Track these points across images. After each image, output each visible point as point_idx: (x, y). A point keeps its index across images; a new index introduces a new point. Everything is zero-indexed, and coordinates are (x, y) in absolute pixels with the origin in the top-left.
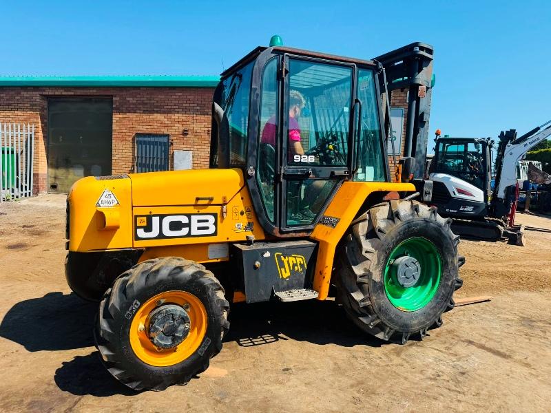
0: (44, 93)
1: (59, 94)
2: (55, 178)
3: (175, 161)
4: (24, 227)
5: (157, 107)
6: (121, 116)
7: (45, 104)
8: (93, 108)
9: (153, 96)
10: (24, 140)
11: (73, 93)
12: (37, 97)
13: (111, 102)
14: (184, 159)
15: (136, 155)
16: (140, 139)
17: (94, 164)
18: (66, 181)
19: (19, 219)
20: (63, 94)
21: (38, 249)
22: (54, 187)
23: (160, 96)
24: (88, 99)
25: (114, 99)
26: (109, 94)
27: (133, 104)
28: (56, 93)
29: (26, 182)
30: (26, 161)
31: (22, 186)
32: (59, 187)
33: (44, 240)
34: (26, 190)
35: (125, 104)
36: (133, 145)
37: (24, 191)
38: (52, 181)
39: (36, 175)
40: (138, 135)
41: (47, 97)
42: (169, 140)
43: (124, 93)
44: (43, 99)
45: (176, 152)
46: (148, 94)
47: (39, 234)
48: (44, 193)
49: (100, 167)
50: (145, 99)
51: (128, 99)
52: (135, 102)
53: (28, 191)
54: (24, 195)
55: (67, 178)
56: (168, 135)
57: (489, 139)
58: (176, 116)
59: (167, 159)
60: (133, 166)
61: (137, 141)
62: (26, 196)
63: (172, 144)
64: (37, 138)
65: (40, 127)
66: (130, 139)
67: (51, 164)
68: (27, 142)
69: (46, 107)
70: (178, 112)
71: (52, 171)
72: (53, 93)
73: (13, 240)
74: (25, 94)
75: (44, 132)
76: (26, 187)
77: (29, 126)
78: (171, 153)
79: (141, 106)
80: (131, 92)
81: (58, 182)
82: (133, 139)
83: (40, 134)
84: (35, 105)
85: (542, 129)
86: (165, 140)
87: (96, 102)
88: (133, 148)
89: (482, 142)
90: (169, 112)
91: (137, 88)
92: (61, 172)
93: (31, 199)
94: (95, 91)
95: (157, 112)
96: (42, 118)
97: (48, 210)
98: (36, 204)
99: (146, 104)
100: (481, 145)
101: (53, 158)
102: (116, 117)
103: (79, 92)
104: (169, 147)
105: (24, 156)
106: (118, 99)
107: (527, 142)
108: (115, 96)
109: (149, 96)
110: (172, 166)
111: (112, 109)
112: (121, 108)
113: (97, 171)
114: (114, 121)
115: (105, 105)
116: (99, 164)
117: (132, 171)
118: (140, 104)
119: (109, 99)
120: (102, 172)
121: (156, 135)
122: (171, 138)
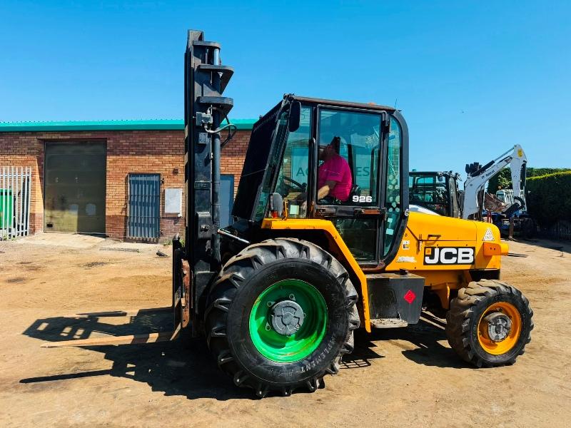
0: (41, 138)
1: (56, 138)
2: (51, 217)
3: (166, 198)
4: (22, 263)
5: (149, 148)
6: (114, 157)
7: (42, 147)
8: (87, 150)
9: (144, 139)
10: (22, 182)
11: (69, 137)
12: (34, 140)
13: (106, 144)
14: (175, 196)
15: (129, 194)
16: (134, 179)
17: (88, 203)
18: (61, 220)
19: (17, 256)
20: (60, 137)
21: (36, 282)
22: (50, 226)
23: (152, 139)
24: (83, 142)
25: (108, 141)
26: (104, 137)
27: (126, 146)
28: (53, 137)
29: (23, 222)
30: (23, 201)
31: (18, 226)
32: (55, 226)
33: (40, 274)
34: (22, 229)
35: (119, 146)
36: (126, 184)
37: (21, 231)
38: (48, 220)
39: (33, 215)
40: (131, 175)
41: (44, 141)
42: (160, 178)
43: (118, 136)
44: (40, 143)
45: (167, 191)
46: (140, 137)
47: (36, 269)
48: (40, 232)
49: (94, 206)
50: (137, 140)
51: (121, 141)
52: (128, 144)
53: (25, 230)
54: (20, 234)
55: (62, 217)
56: (159, 175)
57: (451, 172)
58: (166, 158)
59: (158, 197)
60: (126, 204)
61: (130, 181)
62: (22, 235)
63: (163, 182)
64: (34, 180)
65: (37, 169)
66: (124, 179)
67: (48, 204)
68: (24, 183)
69: (43, 150)
70: (168, 153)
71: (48, 213)
72: (50, 138)
73: (12, 275)
74: (23, 138)
75: (40, 173)
76: (22, 226)
77: (26, 169)
78: (162, 189)
79: (133, 148)
80: (125, 135)
81: (54, 221)
82: (127, 178)
83: (37, 176)
84: (33, 149)
85: (496, 162)
87: (92, 145)
88: (126, 187)
89: (445, 175)
90: (159, 153)
91: (131, 131)
92: (56, 213)
93: (27, 238)
94: (90, 135)
95: (149, 153)
96: (39, 161)
97: (44, 248)
98: (32, 242)
99: (138, 146)
100: (444, 178)
101: (49, 198)
102: (110, 159)
103: (74, 136)
104: (160, 185)
105: (21, 197)
106: (112, 141)
107: (484, 174)
108: (109, 139)
109: (141, 139)
110: (163, 204)
111: (107, 151)
112: (114, 151)
113: (91, 210)
114: (108, 162)
115: (99, 148)
116: (93, 203)
117: (125, 209)
118: (132, 146)
119: (104, 142)
120: (97, 211)
121: (148, 175)
122: (162, 177)
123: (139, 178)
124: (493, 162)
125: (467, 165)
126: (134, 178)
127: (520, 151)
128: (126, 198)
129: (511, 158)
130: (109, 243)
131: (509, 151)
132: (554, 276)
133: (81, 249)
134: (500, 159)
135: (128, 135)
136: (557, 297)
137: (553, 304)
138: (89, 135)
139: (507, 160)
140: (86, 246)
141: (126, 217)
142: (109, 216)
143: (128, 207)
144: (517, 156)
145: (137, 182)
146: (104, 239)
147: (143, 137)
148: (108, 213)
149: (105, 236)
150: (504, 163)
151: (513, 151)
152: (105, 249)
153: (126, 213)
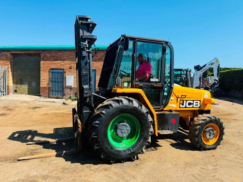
0: (11, 53)
1: (18, 53)
2: (16, 87)
3: (67, 79)
4: (4, 107)
5: (59, 58)
6: (44, 62)
7: (12, 57)
8: (32, 58)
10: (3, 72)
11: (23, 53)
12: (8, 54)
13: (40, 56)
14: (70, 78)
15: (50, 77)
17: (32, 82)
18: (21, 89)
19: (2, 104)
20: (20, 53)
21: (11, 115)
22: (16, 91)
23: (60, 54)
24: (30, 55)
25: (41, 55)
26: (39, 53)
27: (49, 57)
28: (17, 53)
29: (4, 90)
31: (2, 91)
32: (18, 91)
33: (13, 112)
34: (4, 93)
35: (46, 57)
36: (49, 73)
37: (3, 93)
38: (15, 89)
39: (8, 86)
40: (51, 69)
41: (12, 54)
43: (45, 52)
44: (11, 55)
45: (67, 76)
46: (55, 53)
47: (11, 110)
48: (11, 94)
49: (35, 83)
50: (54, 54)
51: (47, 55)
53: (5, 93)
54: (3, 95)
55: (21, 87)
56: (63, 69)
57: (188, 69)
58: (66, 62)
59: (63, 79)
60: (49, 82)
61: (51, 72)
62: (4, 95)
63: (65, 73)
64: (8, 71)
65: (10, 67)
66: (48, 71)
67: (15, 82)
68: (4, 73)
69: (12, 58)
70: (67, 60)
71: (15, 86)
72: (15, 53)
74: (3, 53)
75: (11, 68)
76: (4, 91)
77: (5, 66)
78: (65, 76)
80: (48, 52)
81: (17, 89)
82: (49, 71)
83: (10, 69)
84: (8, 58)
85: (207, 65)
86: (62, 71)
87: (34, 56)
88: (49, 75)
89: (186, 70)
90: (64, 60)
91: (51, 50)
92: (18, 86)
93: (6, 96)
94: (33, 52)
95: (59, 60)
96: (11, 63)
97: (13, 101)
98: (8, 98)
99: (54, 57)
100: (185, 71)
101: (15, 79)
102: (42, 62)
103: (26, 52)
104: (64, 74)
105: (3, 79)
106: (43, 55)
107: (202, 70)
108: (42, 54)
109: (55, 54)
110: (65, 82)
111: (40, 59)
112: (44, 59)
113: (34, 84)
114: (41, 64)
115: (37, 58)
118: (52, 57)
119: (39, 55)
120: (36, 85)
121: (59, 69)
122: (65, 70)
123: (55, 71)
124: (206, 65)
125: (195, 66)
126: (52, 71)
127: (217, 60)
128: (49, 79)
129: (213, 63)
130: (42, 99)
131: (213, 60)
132: (230, 113)
133: (30, 101)
135: (50, 52)
136: (232, 121)
137: (230, 124)
139: (212, 64)
140: (32, 100)
141: (49, 87)
142: (42, 87)
143: (50, 83)
144: (216, 62)
145: (54, 72)
146: (39, 97)
147: (57, 53)
148: (41, 85)
149: (40, 96)
150: (210, 65)
151: (214, 60)
152: (40, 101)
153: (49, 86)
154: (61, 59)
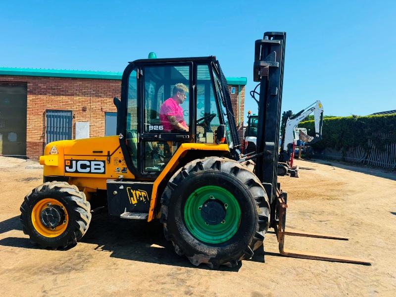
3: (76, 129)
5: (63, 91)
6: (34, 97)
8: (10, 91)
9: (59, 84)
13: (26, 87)
14: (84, 128)
15: (46, 125)
16: (50, 114)
17: (10, 132)
23: (65, 84)
24: (5, 84)
25: (28, 84)
26: (25, 81)
27: (44, 89)
35: (38, 88)
36: (44, 118)
40: (47, 111)
42: (72, 114)
43: (37, 81)
45: (77, 123)
49: (15, 134)
50: (53, 85)
51: (39, 85)
52: (45, 87)
56: (71, 111)
58: (76, 99)
59: (70, 128)
60: (44, 133)
61: (47, 115)
63: (74, 117)
66: (42, 114)
70: (79, 95)
78: (73, 124)
79: (50, 91)
80: (42, 80)
82: (44, 114)
85: (305, 111)
86: (69, 114)
87: (13, 86)
88: (44, 120)
90: (72, 95)
91: (47, 77)
95: (63, 95)
99: (54, 89)
102: (30, 98)
104: (71, 119)
106: (32, 84)
107: (298, 118)
108: (29, 83)
109: (57, 84)
110: (74, 134)
111: (27, 91)
112: (34, 92)
113: (13, 137)
114: (28, 101)
115: (20, 89)
116: (14, 132)
117: (43, 137)
118: (49, 89)
119: (25, 84)
120: (18, 138)
121: (62, 111)
122: (73, 113)
124: (303, 111)
127: (320, 104)
128: (44, 128)
129: (315, 108)
130: (30, 163)
131: (314, 104)
134: (308, 109)
135: (45, 80)
138: (12, 79)
139: (312, 110)
140: (12, 165)
141: (44, 143)
142: (30, 142)
143: (46, 136)
144: (318, 107)
145: (50, 116)
146: (25, 160)
147: (59, 82)
148: (28, 140)
149: (26, 158)
150: (310, 111)
151: (316, 104)
152: (30, 168)
153: (44, 140)
154: (67, 93)
